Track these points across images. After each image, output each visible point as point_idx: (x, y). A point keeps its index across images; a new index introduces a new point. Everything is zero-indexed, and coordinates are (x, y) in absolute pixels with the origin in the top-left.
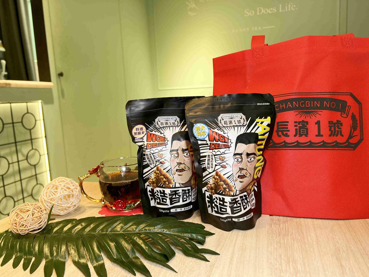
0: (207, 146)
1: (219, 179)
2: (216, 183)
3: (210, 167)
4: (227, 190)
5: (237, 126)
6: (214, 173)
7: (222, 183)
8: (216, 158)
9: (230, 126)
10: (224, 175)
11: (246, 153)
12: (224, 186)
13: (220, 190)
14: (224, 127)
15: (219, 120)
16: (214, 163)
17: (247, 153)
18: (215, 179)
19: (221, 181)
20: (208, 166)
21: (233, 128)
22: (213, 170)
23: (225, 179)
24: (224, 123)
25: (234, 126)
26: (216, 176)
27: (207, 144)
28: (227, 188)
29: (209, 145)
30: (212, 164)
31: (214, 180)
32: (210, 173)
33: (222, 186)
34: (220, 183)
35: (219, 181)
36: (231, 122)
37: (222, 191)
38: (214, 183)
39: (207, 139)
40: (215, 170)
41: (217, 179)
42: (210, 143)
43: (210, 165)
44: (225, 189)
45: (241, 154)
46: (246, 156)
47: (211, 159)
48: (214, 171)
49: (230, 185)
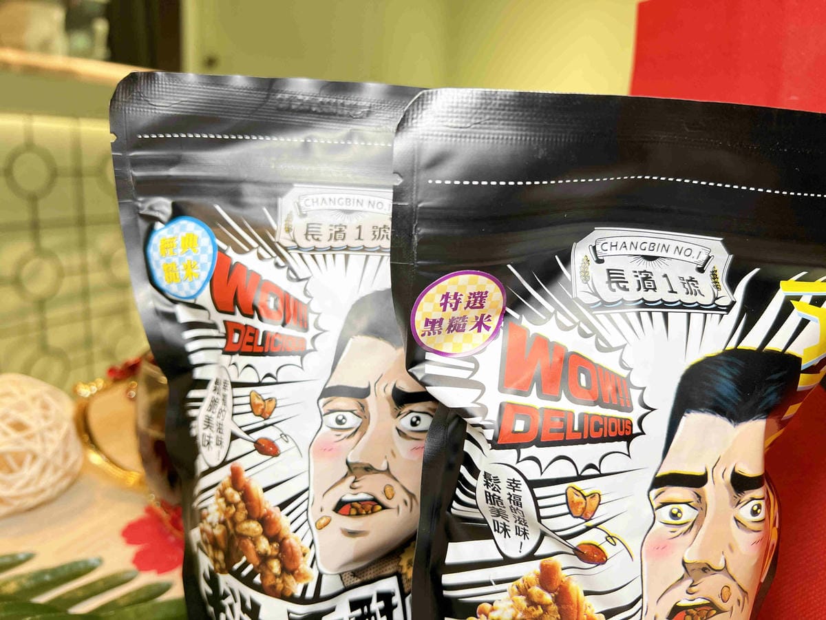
0: (213, 332)
1: (242, 505)
2: (229, 523)
3: (213, 441)
4: (276, 566)
5: (364, 249)
6: (223, 475)
7: (255, 527)
8: (237, 401)
9: (331, 249)
10: (265, 490)
11: (389, 391)
12: (264, 545)
13: (244, 559)
14: (298, 248)
15: (284, 217)
16: (229, 427)
17: (395, 388)
18: (229, 503)
19: (249, 518)
20: (207, 432)
21: (340, 256)
22: (221, 459)
23: (269, 513)
24: (307, 234)
25: (347, 248)
26: (230, 491)
27: (214, 326)
28: (272, 557)
29: (222, 329)
30: (220, 430)
31: (224, 505)
32: (211, 470)
33: (255, 541)
34: (245, 525)
35: (241, 516)
36: (340, 231)
37: (250, 568)
38: (223, 523)
39: (205, 299)
40: (229, 458)
41: (236, 505)
42: (225, 322)
43: (215, 428)
44: (264, 558)
45: (365, 393)
46: (387, 407)
47: (220, 398)
48: (224, 463)
49: (291, 546)
